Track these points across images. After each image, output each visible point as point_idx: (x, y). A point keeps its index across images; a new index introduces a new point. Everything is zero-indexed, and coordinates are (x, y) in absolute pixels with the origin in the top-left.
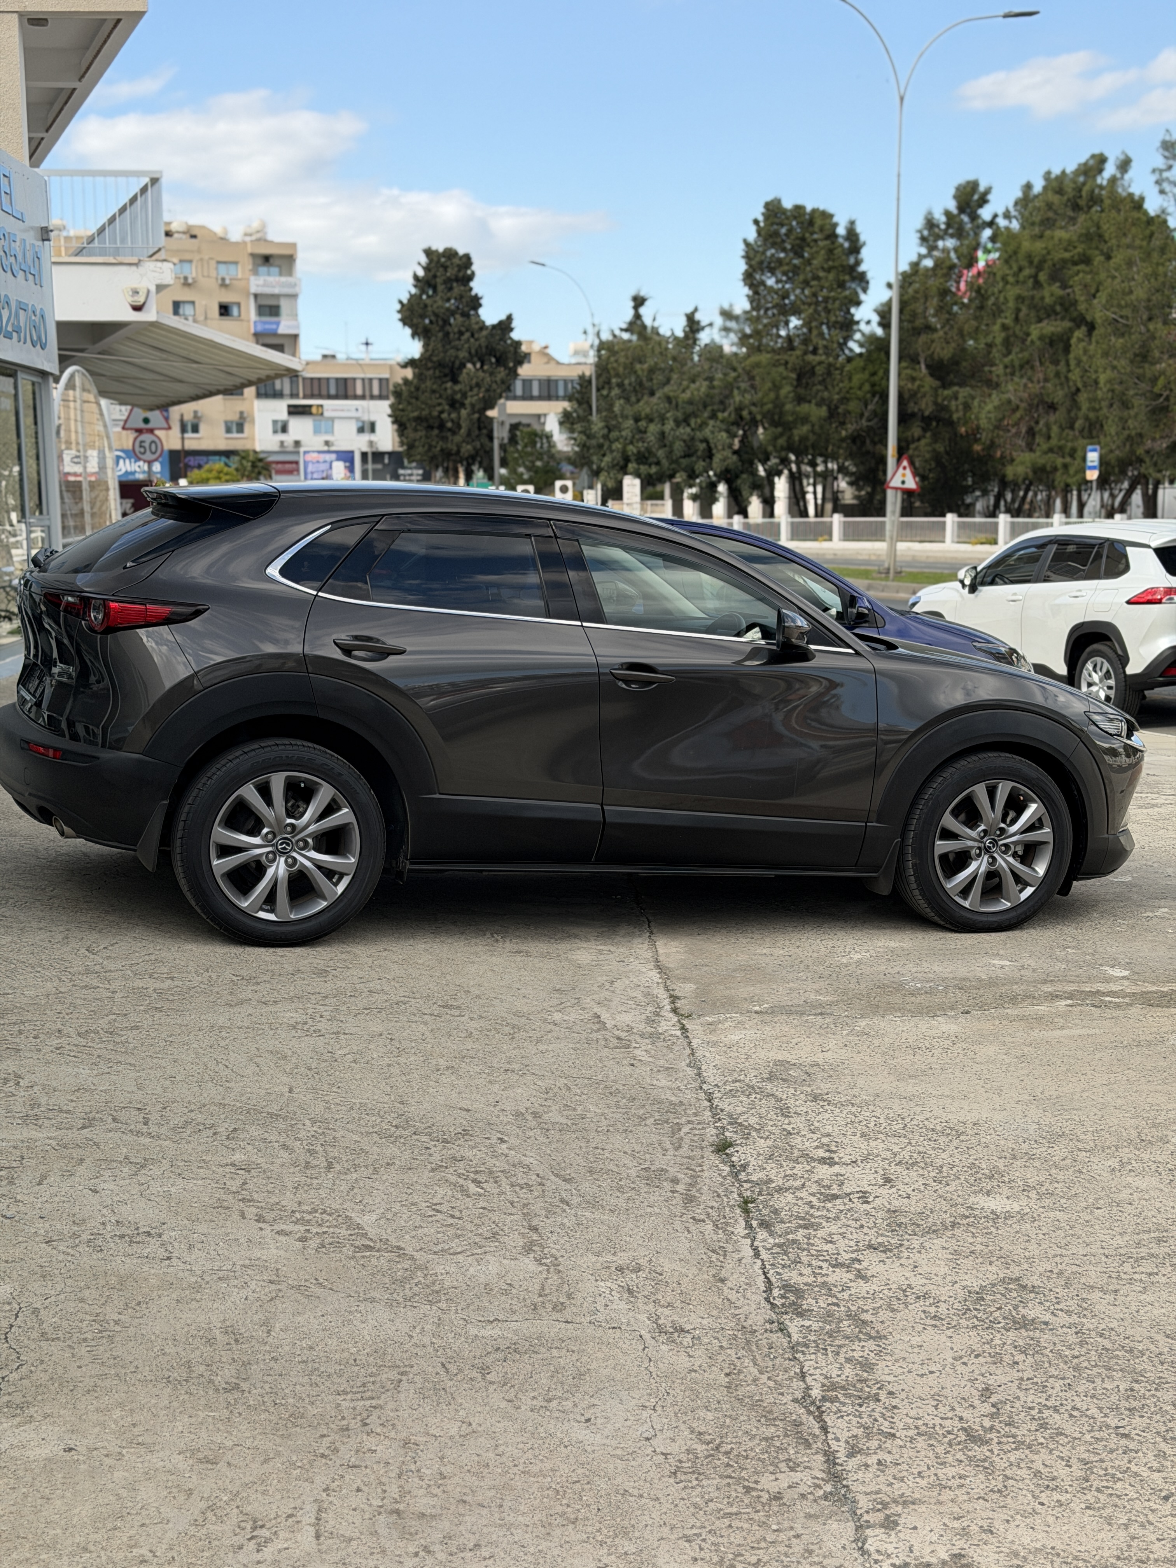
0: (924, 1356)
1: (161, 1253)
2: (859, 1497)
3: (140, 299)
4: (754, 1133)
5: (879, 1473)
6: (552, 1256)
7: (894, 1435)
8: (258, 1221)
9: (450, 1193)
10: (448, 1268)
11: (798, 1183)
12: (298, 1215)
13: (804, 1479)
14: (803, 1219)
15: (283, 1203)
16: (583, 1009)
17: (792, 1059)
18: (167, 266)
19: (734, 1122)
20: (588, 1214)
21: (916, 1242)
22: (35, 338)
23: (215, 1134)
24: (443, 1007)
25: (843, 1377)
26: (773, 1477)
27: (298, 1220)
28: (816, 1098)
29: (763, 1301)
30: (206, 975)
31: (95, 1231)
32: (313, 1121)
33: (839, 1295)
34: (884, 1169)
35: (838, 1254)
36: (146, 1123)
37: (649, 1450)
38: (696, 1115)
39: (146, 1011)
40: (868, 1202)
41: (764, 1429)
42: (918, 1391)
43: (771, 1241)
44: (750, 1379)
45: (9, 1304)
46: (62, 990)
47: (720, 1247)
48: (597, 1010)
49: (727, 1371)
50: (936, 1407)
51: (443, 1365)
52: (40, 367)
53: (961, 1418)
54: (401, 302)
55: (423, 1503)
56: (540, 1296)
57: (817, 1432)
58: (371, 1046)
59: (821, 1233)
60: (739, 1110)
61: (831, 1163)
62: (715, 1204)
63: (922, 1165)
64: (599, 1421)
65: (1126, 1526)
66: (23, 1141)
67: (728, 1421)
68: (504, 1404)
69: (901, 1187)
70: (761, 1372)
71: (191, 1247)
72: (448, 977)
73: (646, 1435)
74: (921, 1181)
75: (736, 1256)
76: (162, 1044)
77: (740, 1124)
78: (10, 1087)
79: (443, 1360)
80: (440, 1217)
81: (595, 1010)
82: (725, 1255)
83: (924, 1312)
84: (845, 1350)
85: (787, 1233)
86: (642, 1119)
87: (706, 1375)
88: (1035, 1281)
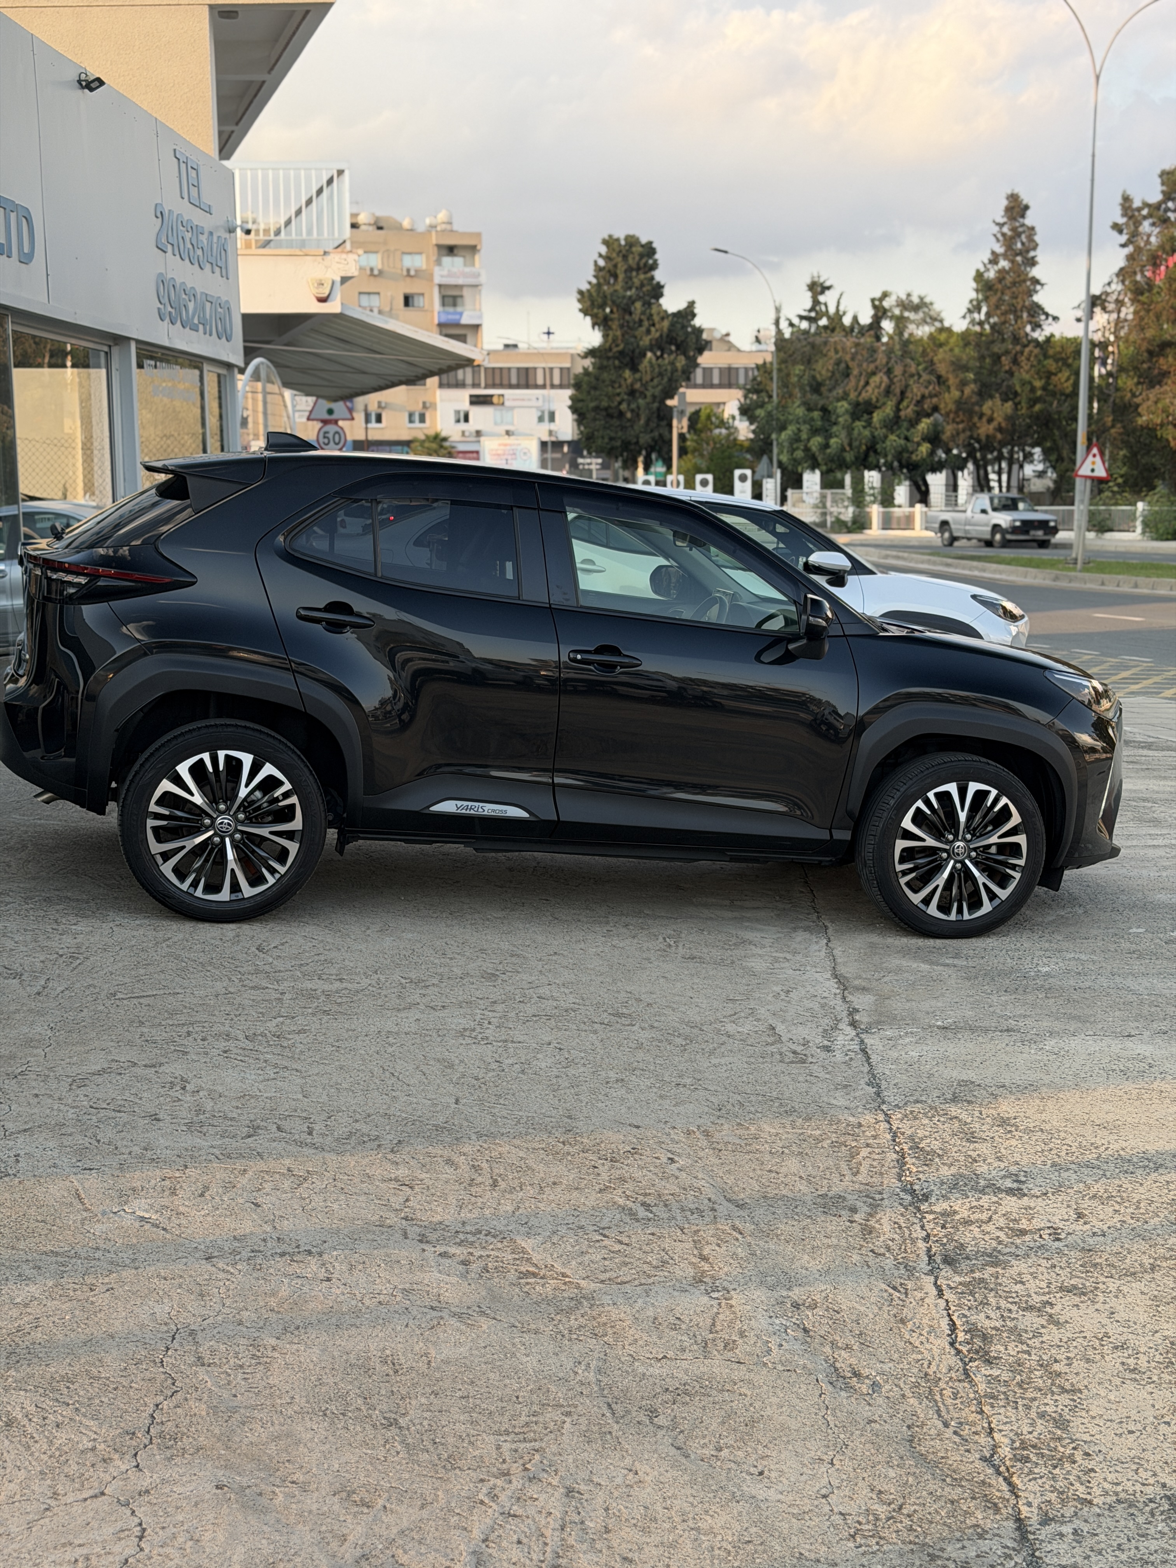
0: (1122, 1413)
1: (322, 1274)
3: (325, 292)
4: (937, 1160)
5: (1074, 1544)
6: (724, 1289)
7: (1090, 1502)
8: (421, 1241)
9: (618, 1216)
10: (615, 1299)
11: (984, 1216)
12: (461, 1236)
13: (993, 1548)
14: (990, 1255)
15: (446, 1223)
16: (758, 1020)
17: (976, 1078)
18: (352, 257)
19: (915, 1147)
20: (762, 1243)
21: (1112, 1285)
22: (221, 330)
23: (379, 1146)
24: (613, 1015)
25: (1035, 1434)
26: (959, 1545)
27: (462, 1241)
28: (1004, 1122)
29: (948, 1347)
31: (256, 1248)
32: (479, 1135)
33: (1029, 1342)
34: (1077, 1203)
35: (1029, 1296)
36: (310, 1133)
37: (827, 1508)
38: (875, 1137)
39: (313, 1014)
40: (1058, 1239)
41: (947, 1489)
42: (1116, 1453)
43: (958, 1279)
44: (933, 1432)
45: (166, 1324)
46: (232, 990)
47: (901, 1284)
48: (772, 1021)
49: (910, 1422)
50: (1136, 1471)
51: (609, 1405)
52: (224, 358)
53: (1164, 1485)
54: (580, 292)
56: (711, 1333)
57: (1007, 1495)
58: (539, 1056)
59: (1008, 1273)
60: (920, 1133)
61: (1020, 1194)
62: (896, 1237)
63: (1119, 1199)
64: (773, 1475)
66: (187, 1150)
67: (911, 1479)
68: (673, 1451)
69: (1095, 1222)
70: (946, 1425)
71: (351, 1267)
72: (619, 984)
73: (824, 1492)
75: (919, 1295)
76: (329, 1049)
77: (922, 1149)
78: (176, 1093)
79: (610, 1400)
80: (607, 1242)
81: (770, 1022)
82: (906, 1294)
83: (1123, 1363)
84: (1036, 1403)
85: (972, 1271)
86: (818, 1140)
87: (887, 1427)
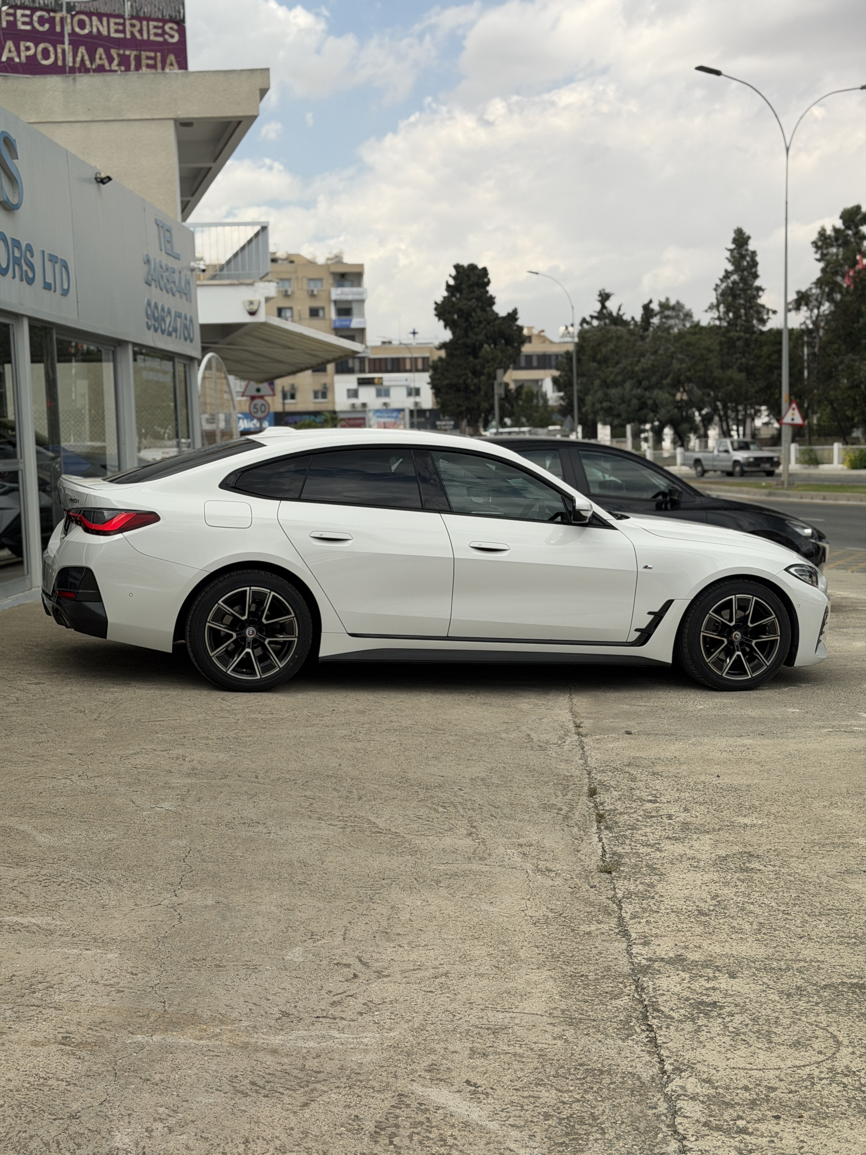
0: (685, 882)
1: (265, 831)
2: (632, 934)
3: (255, 307)
4: (612, 789)
5: (646, 925)
6: (482, 838)
7: (658, 912)
8: (318, 820)
9: (427, 811)
10: (423, 842)
11: (633, 811)
12: (341, 818)
13: (605, 927)
14: (631, 826)
15: (333, 813)
16: (521, 732)
17: (644, 756)
18: (273, 285)
19: (601, 783)
20: (506, 822)
21: (695, 836)
22: (186, 335)
23: (295, 783)
25: (637, 889)
26: (588, 926)
27: (341, 820)
28: (654, 774)
29: (599, 860)
30: (292, 712)
31: (229, 821)
32: (352, 779)
33: (643, 858)
34: (686, 805)
35: (648, 841)
36: (257, 777)
37: (523, 914)
38: (579, 781)
41: (587, 908)
42: (677, 895)
43: (611, 835)
45: (184, 848)
47: (580, 837)
48: (529, 732)
49: (573, 887)
50: (685, 902)
51: (416, 879)
52: (189, 354)
53: (698, 906)
54: (436, 303)
55: (399, 931)
56: (473, 854)
57: (616, 910)
59: (639, 832)
60: (606, 779)
61: (655, 802)
62: (581, 820)
64: (498, 903)
65: (775, 947)
67: (568, 905)
68: (447, 895)
69: (694, 813)
70: (591, 888)
73: (522, 909)
74: (706, 810)
75: (589, 841)
77: (605, 785)
79: (416, 877)
80: (420, 821)
82: (582, 841)
83: (691, 865)
84: (641, 879)
85: (621, 832)
86: (547, 782)
87: (561, 888)
88: (760, 853)
